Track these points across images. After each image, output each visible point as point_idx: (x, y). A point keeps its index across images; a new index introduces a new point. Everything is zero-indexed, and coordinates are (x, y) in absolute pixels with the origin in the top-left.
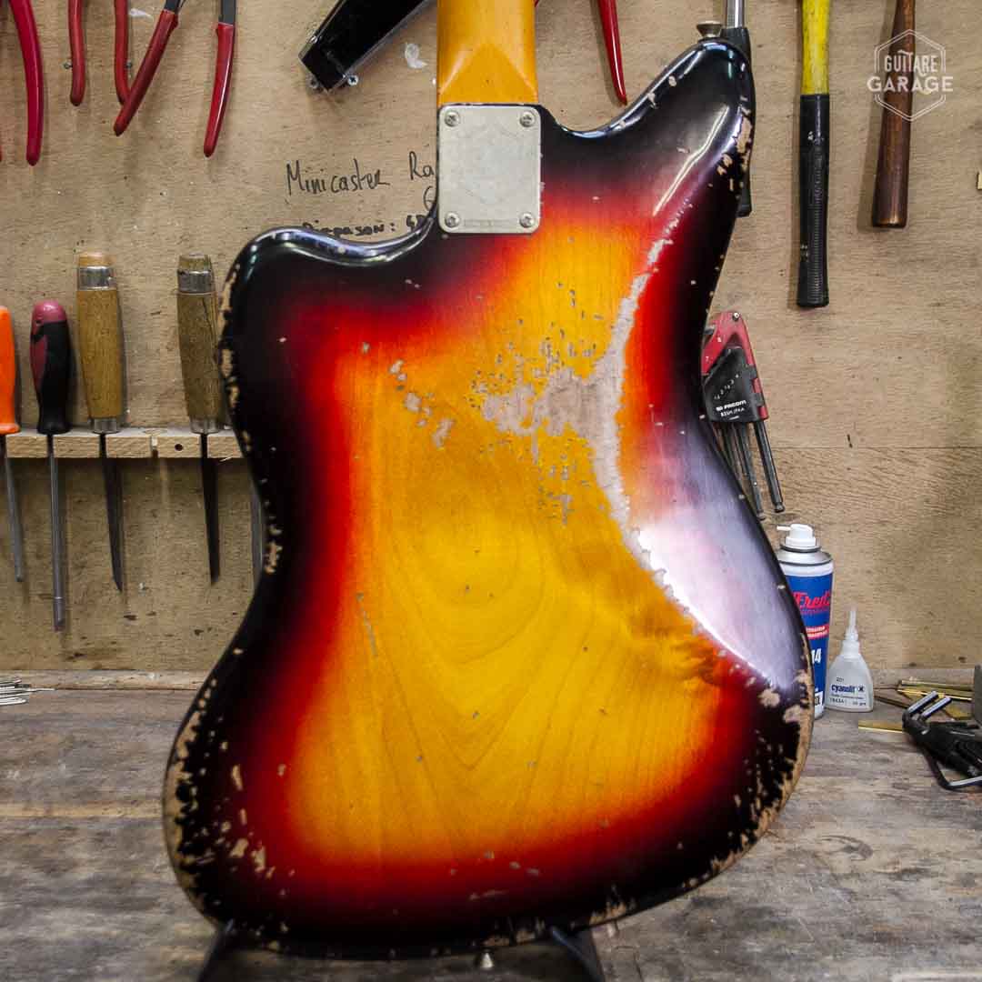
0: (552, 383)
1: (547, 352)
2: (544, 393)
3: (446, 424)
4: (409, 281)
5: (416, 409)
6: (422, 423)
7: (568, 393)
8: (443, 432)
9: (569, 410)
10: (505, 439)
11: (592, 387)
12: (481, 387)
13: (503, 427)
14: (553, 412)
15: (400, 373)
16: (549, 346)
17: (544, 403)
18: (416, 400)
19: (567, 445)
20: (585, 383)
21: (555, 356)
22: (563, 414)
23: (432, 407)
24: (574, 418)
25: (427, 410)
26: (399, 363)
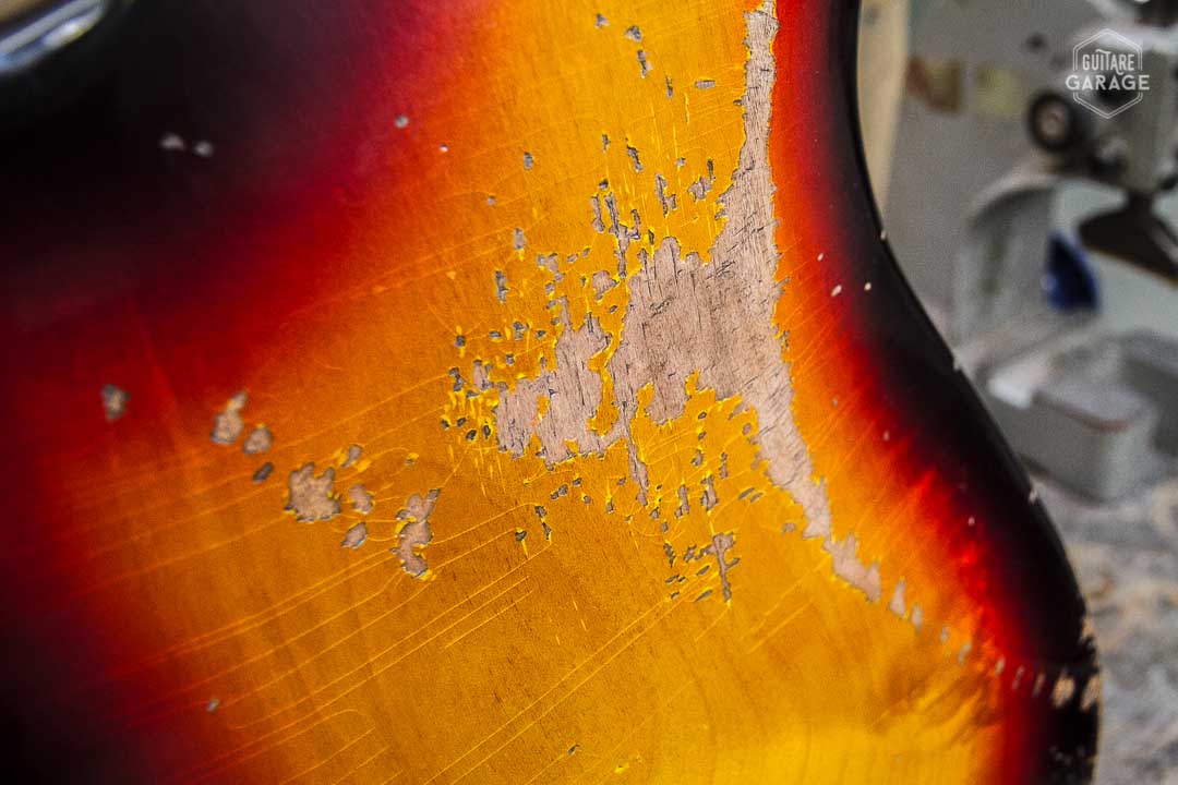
0: (641, 295)
1: (611, 224)
2: (629, 329)
3: (417, 511)
4: (172, 142)
5: (327, 509)
6: (354, 537)
7: (676, 308)
8: (417, 533)
9: (687, 345)
10: (567, 483)
11: (724, 270)
12: (477, 376)
13: (555, 451)
14: (657, 368)
15: (249, 429)
16: (610, 204)
17: (632, 351)
18: (322, 486)
19: (699, 431)
20: (708, 267)
21: (629, 223)
22: (677, 363)
23: (369, 482)
24: (702, 361)
25: (359, 498)
26: (235, 404)
